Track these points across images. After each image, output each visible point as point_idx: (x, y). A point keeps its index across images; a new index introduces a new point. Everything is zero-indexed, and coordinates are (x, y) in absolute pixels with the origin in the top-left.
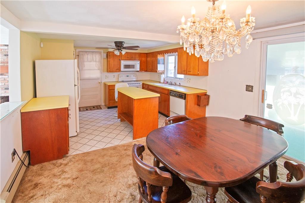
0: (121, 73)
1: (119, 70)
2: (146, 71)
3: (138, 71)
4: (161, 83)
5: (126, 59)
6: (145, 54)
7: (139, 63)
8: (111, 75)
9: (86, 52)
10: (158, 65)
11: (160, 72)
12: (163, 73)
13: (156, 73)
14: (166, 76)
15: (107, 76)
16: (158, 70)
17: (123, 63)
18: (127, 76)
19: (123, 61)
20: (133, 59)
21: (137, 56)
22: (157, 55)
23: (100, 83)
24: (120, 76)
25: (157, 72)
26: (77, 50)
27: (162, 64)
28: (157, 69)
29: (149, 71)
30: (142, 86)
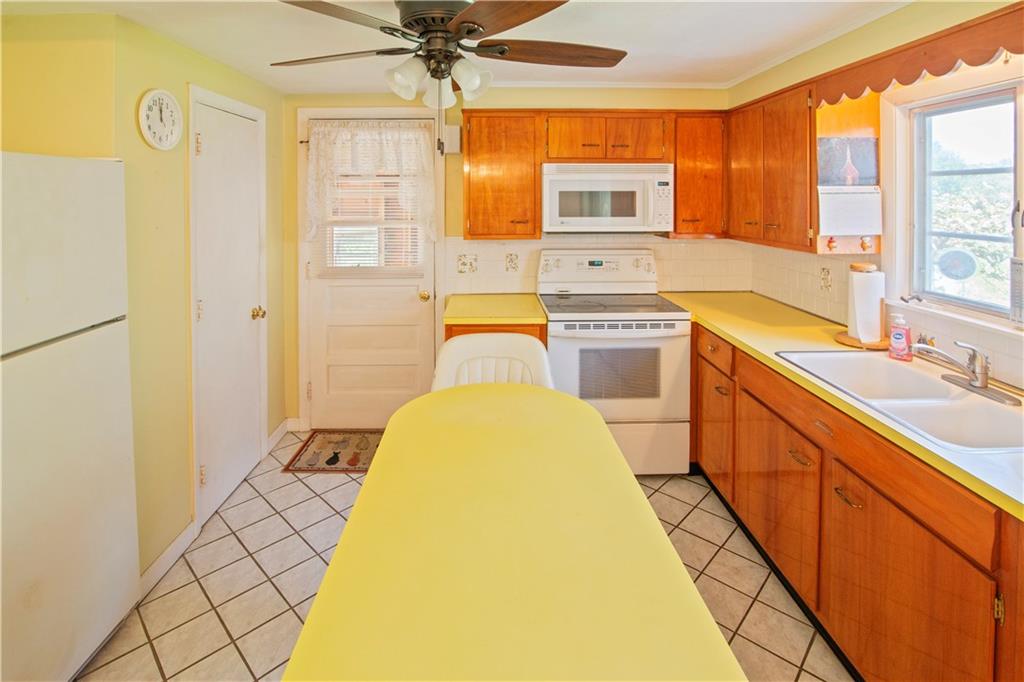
0: (545, 241)
1: (529, 224)
2: (725, 234)
3: (666, 235)
4: (858, 346)
5: (580, 152)
6: (716, 120)
7: (670, 179)
8: (491, 252)
9: (345, 120)
10: (820, 188)
11: (839, 248)
12: (872, 255)
13: (811, 255)
14: (900, 288)
15: (467, 261)
16: (825, 230)
17: (558, 178)
18: (592, 264)
19: (554, 166)
20: (628, 154)
21: (656, 130)
22: (811, 111)
23: (426, 298)
24: (542, 262)
25: (811, 247)
26: (305, 114)
27: (862, 181)
28: (814, 223)
29: (745, 238)
30: (687, 341)
